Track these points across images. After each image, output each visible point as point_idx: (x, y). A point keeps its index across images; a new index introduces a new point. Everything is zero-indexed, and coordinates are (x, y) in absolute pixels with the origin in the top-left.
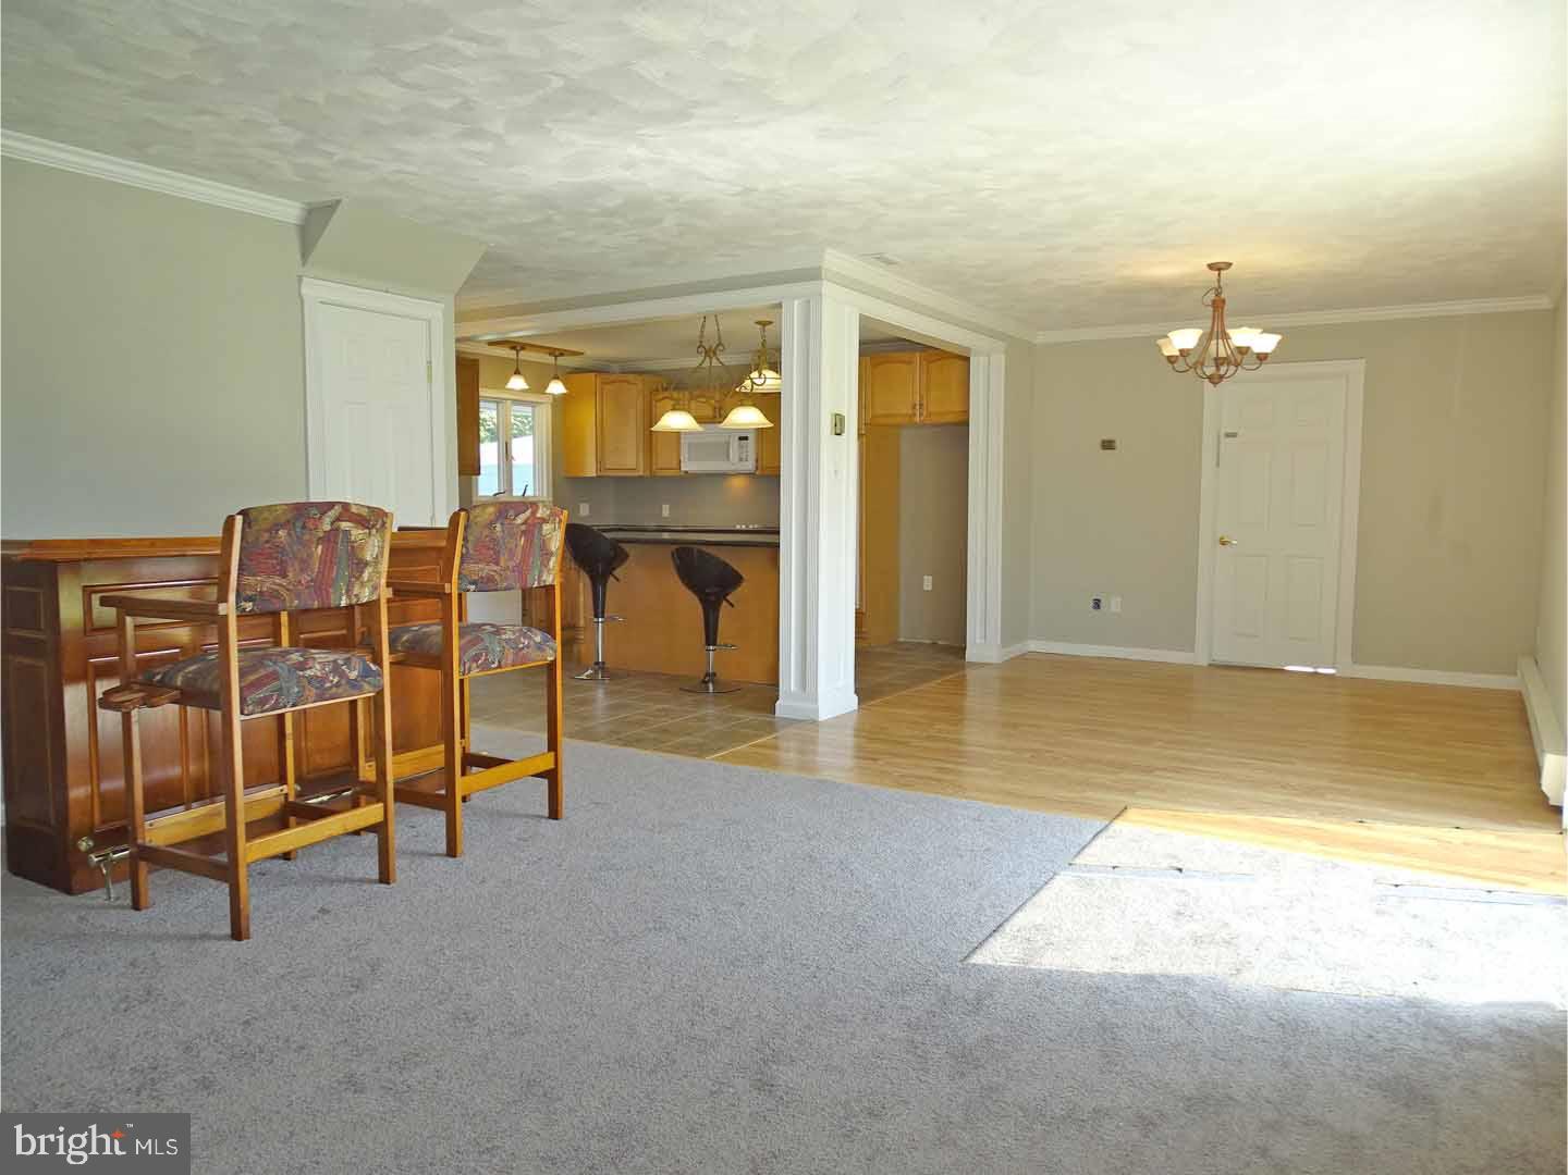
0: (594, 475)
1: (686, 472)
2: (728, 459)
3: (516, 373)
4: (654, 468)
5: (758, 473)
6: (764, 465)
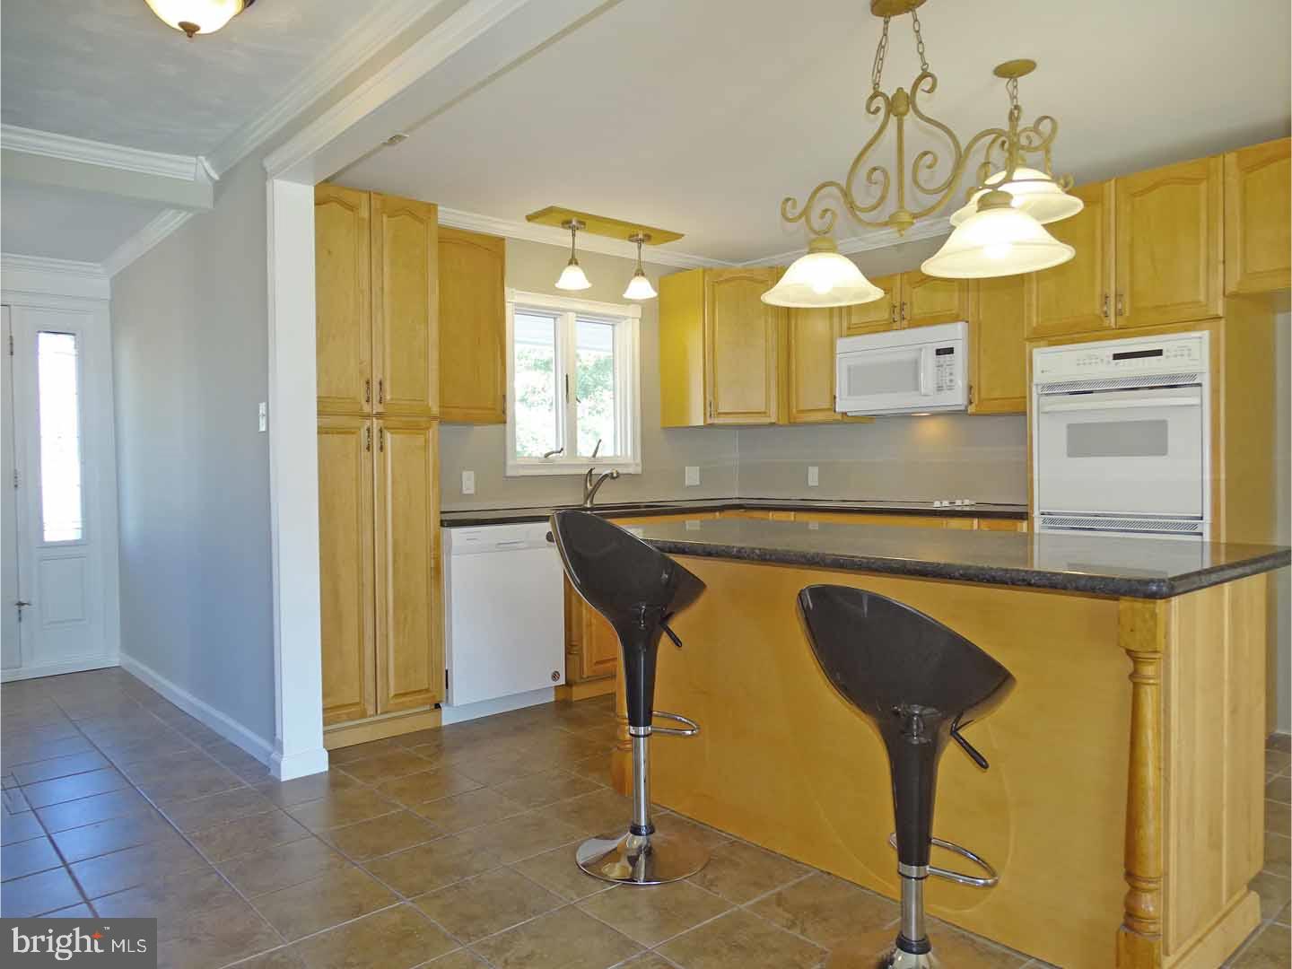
0: (701, 423)
1: (844, 414)
2: (917, 387)
3: (570, 263)
4: (794, 410)
5: (972, 409)
6: (983, 395)
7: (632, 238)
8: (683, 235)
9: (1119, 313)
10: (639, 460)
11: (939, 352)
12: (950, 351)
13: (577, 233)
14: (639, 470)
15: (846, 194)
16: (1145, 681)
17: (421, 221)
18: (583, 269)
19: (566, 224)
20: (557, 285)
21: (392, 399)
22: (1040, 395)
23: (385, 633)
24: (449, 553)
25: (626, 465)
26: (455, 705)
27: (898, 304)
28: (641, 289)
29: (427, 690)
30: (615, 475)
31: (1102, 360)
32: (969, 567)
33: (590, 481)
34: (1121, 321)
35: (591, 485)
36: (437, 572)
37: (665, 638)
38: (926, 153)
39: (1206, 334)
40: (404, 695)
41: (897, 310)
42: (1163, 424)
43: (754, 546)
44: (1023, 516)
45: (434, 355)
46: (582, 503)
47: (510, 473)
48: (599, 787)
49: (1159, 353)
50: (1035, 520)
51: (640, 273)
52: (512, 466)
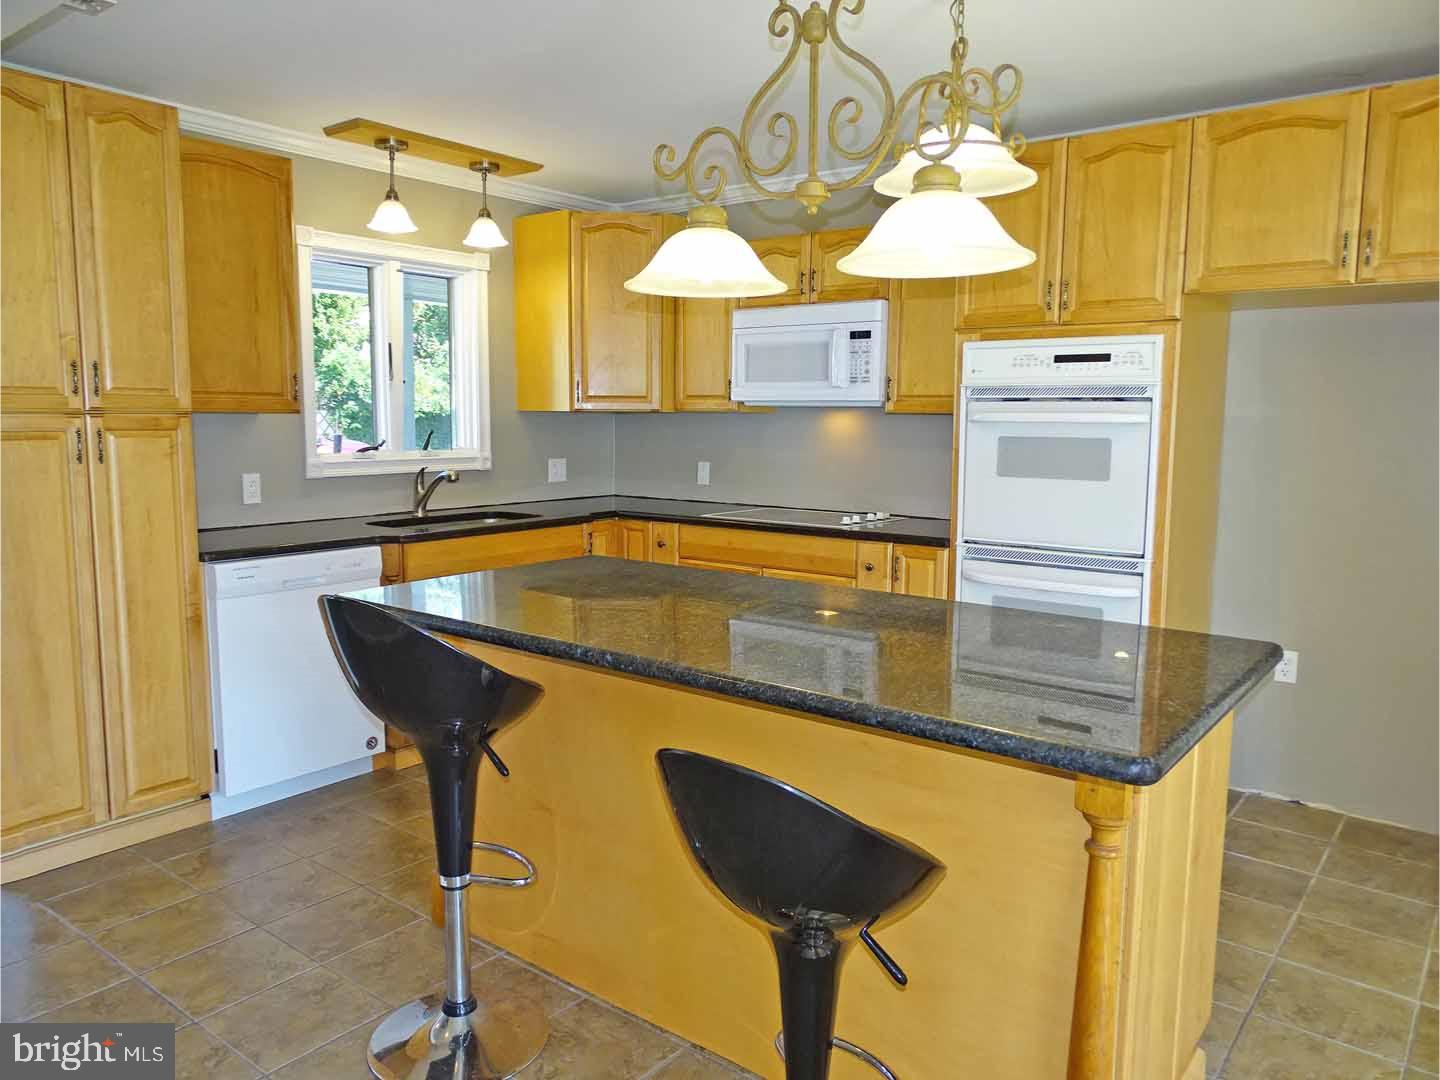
0: (567, 408)
1: (741, 403)
2: (826, 377)
3: (388, 197)
4: (682, 396)
5: (890, 407)
6: (904, 390)
7: (474, 166)
8: (541, 166)
9: (1063, 306)
10: (488, 453)
11: (854, 335)
12: (867, 335)
13: (397, 155)
14: (488, 465)
15: (740, 148)
16: (1103, 853)
17: (151, 130)
18: (404, 205)
19: (381, 142)
20: (369, 226)
21: (113, 388)
22: (969, 401)
23: (118, 711)
24: (213, 599)
25: (473, 459)
26: (228, 795)
27: (807, 272)
28: (487, 234)
29: (187, 780)
30: (453, 478)
31: (1042, 362)
32: (891, 713)
33: (422, 483)
34: (1066, 317)
35: (423, 488)
36: (196, 623)
37: (486, 763)
38: (848, 100)
39: (1159, 339)
40: (153, 789)
41: (806, 279)
42: (1105, 445)
43: (604, 647)
44: (944, 543)
45: (180, 325)
46: (409, 510)
47: (311, 473)
48: (416, 916)
49: (1106, 358)
50: (958, 548)
51: (485, 213)
52: (314, 466)
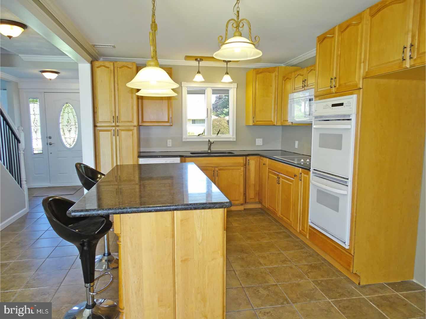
3: (198, 73)
10: (235, 136)
11: (310, 100)
13: (200, 62)
14: (235, 140)
17: (130, 68)
18: (202, 74)
19: (196, 60)
20: (193, 80)
21: (121, 121)
22: (314, 121)
25: (229, 138)
27: (304, 80)
30: (212, 142)
31: (329, 107)
34: (335, 90)
39: (356, 96)
41: (304, 83)
44: (309, 170)
46: (207, 150)
47: (184, 140)
49: (342, 104)
50: (311, 172)
51: (227, 73)
52: (185, 138)
